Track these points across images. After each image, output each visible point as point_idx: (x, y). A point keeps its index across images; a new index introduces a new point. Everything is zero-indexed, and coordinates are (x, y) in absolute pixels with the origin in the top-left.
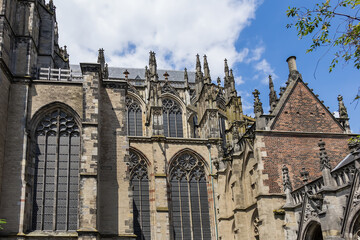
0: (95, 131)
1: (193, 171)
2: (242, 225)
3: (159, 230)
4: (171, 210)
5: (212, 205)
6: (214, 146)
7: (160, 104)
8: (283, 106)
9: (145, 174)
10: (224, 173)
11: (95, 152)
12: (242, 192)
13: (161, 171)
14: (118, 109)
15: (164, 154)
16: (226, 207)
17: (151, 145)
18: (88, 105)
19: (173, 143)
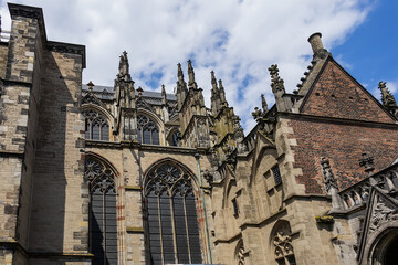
0: (25, 92)
1: (177, 185)
2: (254, 246)
3: (130, 257)
4: (147, 232)
5: (203, 226)
6: (205, 157)
7: (133, 106)
8: (313, 86)
9: (110, 187)
10: (220, 185)
11: (23, 121)
12: (252, 202)
13: (133, 183)
14: (70, 78)
15: (138, 162)
16: (225, 227)
17: (120, 152)
18: (16, 57)
19: (150, 151)
